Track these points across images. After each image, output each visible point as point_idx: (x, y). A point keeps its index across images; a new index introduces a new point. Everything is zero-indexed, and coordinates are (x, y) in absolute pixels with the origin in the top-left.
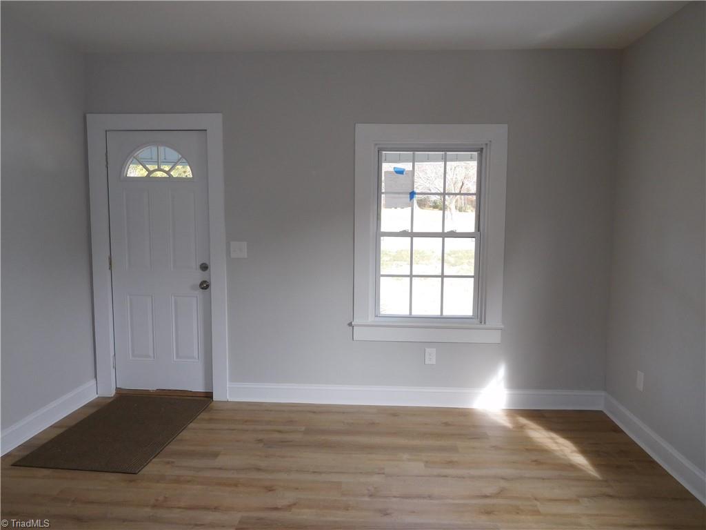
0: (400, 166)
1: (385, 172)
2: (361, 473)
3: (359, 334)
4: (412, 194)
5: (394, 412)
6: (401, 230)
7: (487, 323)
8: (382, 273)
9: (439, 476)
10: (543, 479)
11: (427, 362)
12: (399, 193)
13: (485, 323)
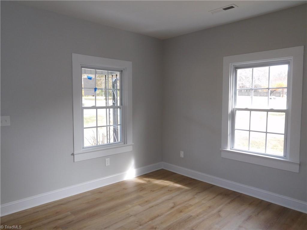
0: (90, 76)
1: (84, 78)
2: (124, 219)
3: (77, 158)
4: (95, 89)
5: (100, 191)
6: (92, 106)
7: (128, 143)
8: (84, 127)
9: (150, 207)
10: (178, 195)
11: (106, 165)
12: (90, 88)
13: (127, 143)
